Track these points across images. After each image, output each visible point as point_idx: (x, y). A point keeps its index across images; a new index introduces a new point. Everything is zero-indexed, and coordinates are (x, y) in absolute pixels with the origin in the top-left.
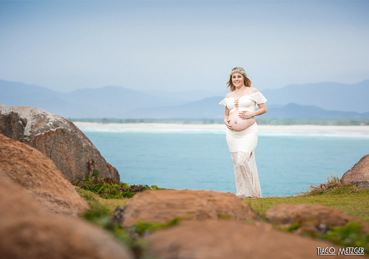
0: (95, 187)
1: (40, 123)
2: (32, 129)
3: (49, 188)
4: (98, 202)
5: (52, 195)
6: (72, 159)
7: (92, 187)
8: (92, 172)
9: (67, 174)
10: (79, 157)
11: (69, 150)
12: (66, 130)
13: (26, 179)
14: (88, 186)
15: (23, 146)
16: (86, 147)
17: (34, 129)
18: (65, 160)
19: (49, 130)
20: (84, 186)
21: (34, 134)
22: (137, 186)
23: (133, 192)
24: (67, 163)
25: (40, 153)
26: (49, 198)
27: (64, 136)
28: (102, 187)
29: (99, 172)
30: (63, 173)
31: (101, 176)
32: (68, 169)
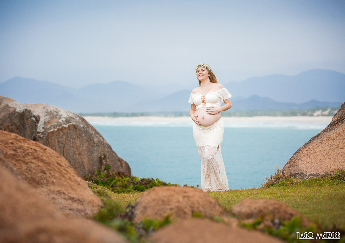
0: (107, 180)
1: (53, 119)
2: (46, 126)
3: (63, 185)
4: (110, 198)
5: (66, 193)
6: (84, 154)
7: (104, 181)
8: (104, 167)
9: (79, 169)
10: (91, 152)
11: (82, 145)
12: (78, 126)
13: (40, 177)
14: (101, 180)
15: (37, 145)
16: (98, 142)
17: (47, 125)
18: (77, 156)
19: (61, 126)
20: (97, 180)
21: (47, 130)
22: (146, 179)
23: (142, 185)
24: (79, 158)
25: (53, 151)
26: (63, 195)
27: (76, 131)
28: (114, 181)
29: (110, 167)
30: (75, 169)
31: (113, 170)
32: (80, 163)
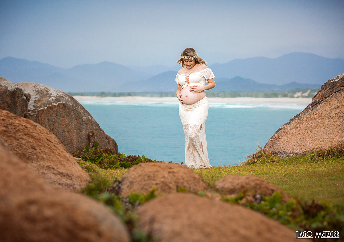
0: (95, 157)
1: (43, 98)
2: (36, 104)
3: (53, 161)
4: (98, 173)
5: (56, 168)
6: (73, 131)
7: (92, 157)
8: (92, 144)
9: (68, 146)
10: (80, 130)
11: (71, 123)
12: (67, 104)
13: (31, 153)
14: (89, 157)
15: (28, 122)
16: (86, 120)
17: (37, 103)
18: (66, 133)
19: (51, 104)
20: (85, 156)
21: (37, 108)
22: (132, 156)
23: (129, 162)
24: (68, 135)
25: (44, 128)
26: (52, 170)
27: (65, 110)
28: (102, 158)
29: (98, 144)
30: (65, 145)
31: (101, 147)
32: (69, 141)
